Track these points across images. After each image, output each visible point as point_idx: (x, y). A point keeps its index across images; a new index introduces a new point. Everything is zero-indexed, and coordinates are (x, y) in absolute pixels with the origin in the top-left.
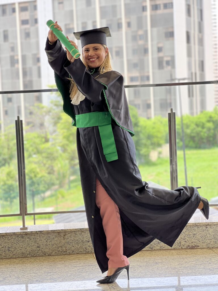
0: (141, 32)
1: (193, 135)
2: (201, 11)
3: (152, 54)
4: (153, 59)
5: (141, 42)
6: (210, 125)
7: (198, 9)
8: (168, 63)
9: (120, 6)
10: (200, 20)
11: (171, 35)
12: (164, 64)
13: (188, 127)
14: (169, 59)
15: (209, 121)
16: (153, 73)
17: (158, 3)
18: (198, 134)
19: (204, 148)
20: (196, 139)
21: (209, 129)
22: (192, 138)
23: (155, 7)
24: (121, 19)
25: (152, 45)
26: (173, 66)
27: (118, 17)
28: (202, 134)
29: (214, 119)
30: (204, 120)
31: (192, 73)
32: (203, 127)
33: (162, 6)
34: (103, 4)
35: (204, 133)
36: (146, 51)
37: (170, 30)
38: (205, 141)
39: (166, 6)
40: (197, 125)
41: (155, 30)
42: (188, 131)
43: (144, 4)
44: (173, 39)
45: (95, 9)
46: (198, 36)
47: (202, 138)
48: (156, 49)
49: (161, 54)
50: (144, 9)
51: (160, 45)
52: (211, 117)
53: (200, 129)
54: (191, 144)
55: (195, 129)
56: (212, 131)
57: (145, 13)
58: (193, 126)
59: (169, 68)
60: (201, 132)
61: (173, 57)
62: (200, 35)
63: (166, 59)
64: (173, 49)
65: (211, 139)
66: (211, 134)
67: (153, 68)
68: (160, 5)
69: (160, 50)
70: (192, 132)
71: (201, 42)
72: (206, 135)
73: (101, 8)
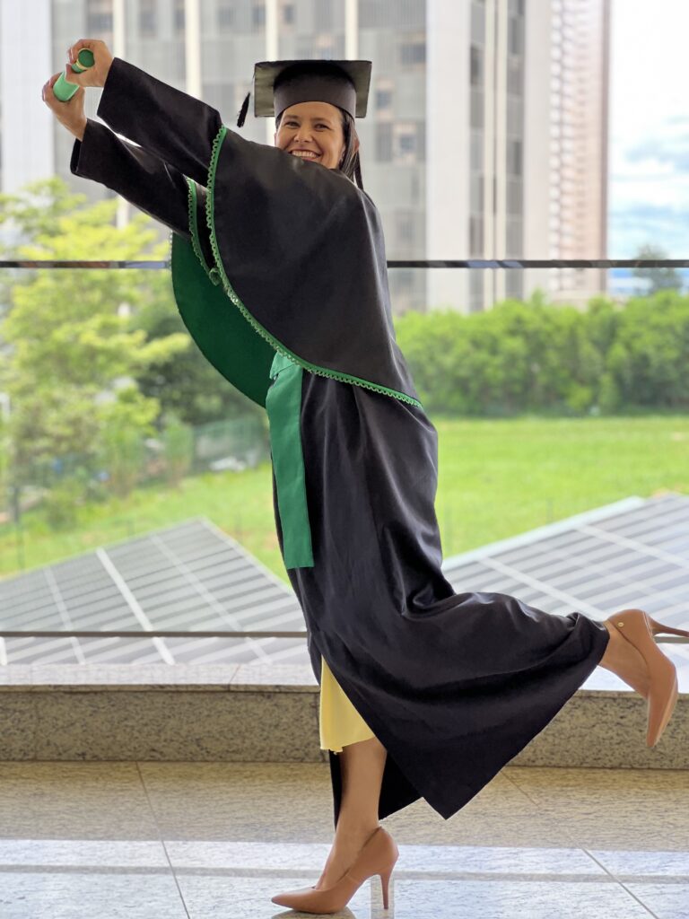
0: (325, 41)
1: (463, 372)
8: (406, 142)
10: (514, 12)
11: (416, 54)
12: (396, 147)
13: (447, 346)
14: (409, 130)
15: (513, 333)
18: (478, 370)
20: (474, 386)
21: (512, 360)
22: (462, 385)
26: (422, 155)
28: (489, 371)
29: (530, 327)
30: (497, 329)
31: (481, 181)
32: (494, 351)
35: (495, 370)
37: (417, 40)
38: (497, 393)
40: (476, 344)
41: (370, 35)
42: (448, 361)
44: (424, 70)
46: (509, 62)
47: (486, 388)
49: (386, 115)
51: (386, 85)
52: (519, 321)
53: (483, 356)
54: (457, 400)
55: (467, 354)
56: (522, 365)
58: (463, 345)
59: (410, 159)
60: (484, 365)
61: (422, 126)
62: (515, 60)
63: (399, 130)
64: (421, 100)
65: (517, 388)
66: (516, 374)
69: (384, 100)
70: (458, 365)
71: (516, 81)
72: (501, 375)
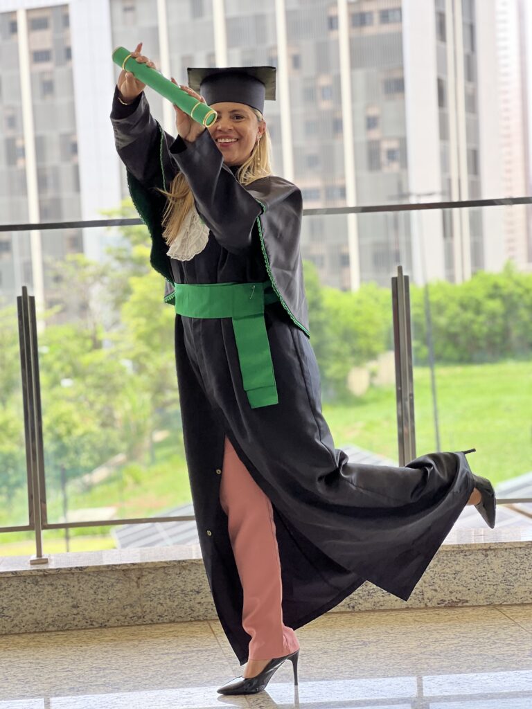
0: (324, 81)
1: (453, 329)
2: (471, 29)
3: (354, 134)
4: (355, 145)
5: (325, 105)
6: (495, 305)
7: (464, 24)
8: (391, 155)
9: (274, 15)
10: (468, 50)
11: (397, 86)
12: (384, 158)
13: (441, 309)
14: (394, 145)
15: (491, 296)
16: (357, 180)
17: (366, 7)
18: (466, 327)
19: (481, 362)
20: (462, 339)
21: (493, 316)
22: (452, 338)
23: (359, 20)
24: (275, 48)
25: (353, 112)
26: (404, 164)
27: (270, 43)
28: (476, 327)
29: (505, 291)
30: (480, 294)
31: (449, 181)
32: (478, 311)
33: (376, 17)
34: (233, 13)
35: (481, 326)
36: (338, 126)
37: (396, 75)
38: (483, 343)
39: (385, 16)
40: (464, 307)
41: (360, 73)
42: (442, 321)
43: (332, 12)
44: (403, 98)
45: (211, 24)
46: (466, 88)
47: (474, 339)
48: (362, 122)
49: (375, 134)
50: (332, 23)
51: (373, 112)
52: (496, 287)
53: (469, 315)
54: (450, 351)
55: (457, 315)
56: (500, 321)
57: (333, 34)
58: (453, 308)
59: (395, 167)
60: (472, 322)
61: (403, 141)
62: (471, 86)
63: (386, 145)
64: (402, 122)
65: (498, 340)
66: (497, 329)
67: (356, 168)
68: (371, 13)
69: (372, 123)
70: (451, 324)
71: (472, 103)
72: (485, 329)
73: (228, 21)
